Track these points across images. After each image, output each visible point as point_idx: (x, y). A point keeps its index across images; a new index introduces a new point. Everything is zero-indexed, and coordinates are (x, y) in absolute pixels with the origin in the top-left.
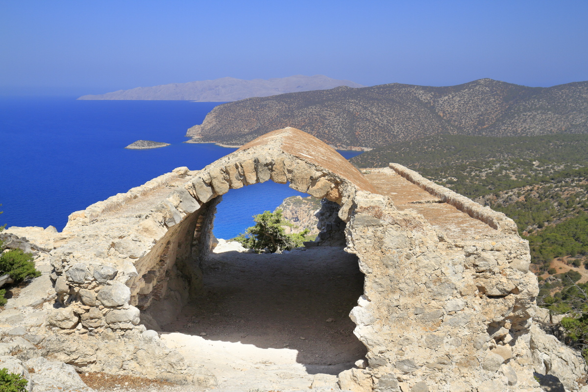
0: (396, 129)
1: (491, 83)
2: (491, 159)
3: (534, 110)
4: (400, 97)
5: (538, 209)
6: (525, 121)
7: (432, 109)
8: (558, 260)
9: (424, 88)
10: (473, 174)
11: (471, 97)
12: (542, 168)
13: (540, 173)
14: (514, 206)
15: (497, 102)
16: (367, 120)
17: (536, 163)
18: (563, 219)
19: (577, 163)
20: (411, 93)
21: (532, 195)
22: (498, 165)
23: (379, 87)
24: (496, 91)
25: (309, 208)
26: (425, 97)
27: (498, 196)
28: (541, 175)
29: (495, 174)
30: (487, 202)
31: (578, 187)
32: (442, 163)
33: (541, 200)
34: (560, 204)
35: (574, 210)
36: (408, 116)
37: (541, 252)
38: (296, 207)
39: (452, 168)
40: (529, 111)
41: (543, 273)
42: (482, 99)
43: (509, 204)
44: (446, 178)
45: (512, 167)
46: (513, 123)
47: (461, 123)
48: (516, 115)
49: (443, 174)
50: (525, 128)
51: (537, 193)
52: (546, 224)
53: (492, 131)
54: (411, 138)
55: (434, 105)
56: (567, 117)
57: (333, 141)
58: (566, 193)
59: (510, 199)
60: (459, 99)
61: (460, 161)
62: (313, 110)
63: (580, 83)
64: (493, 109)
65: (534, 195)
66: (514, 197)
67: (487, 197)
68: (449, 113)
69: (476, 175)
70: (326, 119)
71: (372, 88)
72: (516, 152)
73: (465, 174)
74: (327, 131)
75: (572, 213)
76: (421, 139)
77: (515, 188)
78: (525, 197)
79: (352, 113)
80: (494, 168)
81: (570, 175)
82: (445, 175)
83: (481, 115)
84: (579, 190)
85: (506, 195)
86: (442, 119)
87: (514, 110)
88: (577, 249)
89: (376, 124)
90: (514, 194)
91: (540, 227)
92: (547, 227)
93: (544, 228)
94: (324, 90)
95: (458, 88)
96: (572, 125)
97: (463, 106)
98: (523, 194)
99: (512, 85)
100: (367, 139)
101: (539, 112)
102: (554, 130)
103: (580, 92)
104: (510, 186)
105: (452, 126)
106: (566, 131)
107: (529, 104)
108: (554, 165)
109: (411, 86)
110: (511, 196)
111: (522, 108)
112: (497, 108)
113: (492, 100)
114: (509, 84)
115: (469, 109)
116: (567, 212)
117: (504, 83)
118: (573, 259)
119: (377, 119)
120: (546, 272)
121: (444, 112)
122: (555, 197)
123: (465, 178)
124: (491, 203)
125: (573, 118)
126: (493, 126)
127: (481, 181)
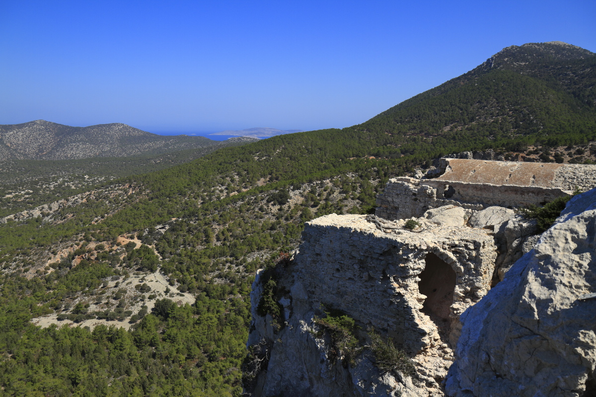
1: (45, 123)
2: (54, 175)
3: (77, 142)
5: (97, 207)
6: (72, 149)
8: (121, 236)
10: (44, 186)
11: (31, 132)
12: (91, 180)
13: (90, 183)
14: (80, 206)
15: (51, 136)
17: (86, 177)
18: (116, 211)
22: (61, 179)
24: (49, 129)
27: (68, 200)
29: (60, 185)
31: (119, 190)
32: (16, 180)
33: (97, 200)
34: (110, 202)
35: (121, 204)
37: (110, 233)
39: (27, 183)
40: (74, 142)
41: (113, 246)
42: (40, 134)
43: (77, 205)
44: (24, 190)
45: (71, 180)
46: (64, 150)
47: (25, 151)
48: (65, 145)
49: (21, 188)
50: (73, 154)
51: (94, 196)
52: (106, 215)
53: (50, 156)
55: (2, 138)
56: (99, 146)
58: (112, 194)
59: (77, 202)
60: (22, 134)
61: (31, 178)
63: (104, 125)
64: (48, 141)
65: (92, 197)
66: (79, 200)
67: (60, 202)
68: (15, 144)
69: (47, 187)
72: (71, 170)
73: (38, 187)
75: (121, 207)
77: (79, 194)
78: (86, 200)
80: (59, 182)
81: (112, 184)
83: (40, 146)
84: (120, 192)
85: (74, 199)
86: (10, 148)
87: (64, 142)
88: (131, 229)
90: (79, 198)
91: (103, 217)
92: (107, 217)
93: (105, 218)
95: (20, 126)
96: (102, 152)
97: (26, 139)
98: (85, 198)
99: (60, 125)
101: (81, 143)
102: (92, 155)
103: (105, 131)
104: (73, 193)
105: (19, 153)
106: (99, 155)
107: (73, 138)
108: (98, 178)
110: (77, 199)
111: (69, 140)
112: (51, 141)
113: (47, 135)
114: (58, 124)
115: (30, 142)
116: (117, 206)
117: (54, 124)
118: (130, 235)
120: (115, 245)
121: (11, 143)
122: (106, 198)
123: (38, 190)
124: (63, 205)
125: (103, 147)
126: (50, 152)
127: (51, 191)
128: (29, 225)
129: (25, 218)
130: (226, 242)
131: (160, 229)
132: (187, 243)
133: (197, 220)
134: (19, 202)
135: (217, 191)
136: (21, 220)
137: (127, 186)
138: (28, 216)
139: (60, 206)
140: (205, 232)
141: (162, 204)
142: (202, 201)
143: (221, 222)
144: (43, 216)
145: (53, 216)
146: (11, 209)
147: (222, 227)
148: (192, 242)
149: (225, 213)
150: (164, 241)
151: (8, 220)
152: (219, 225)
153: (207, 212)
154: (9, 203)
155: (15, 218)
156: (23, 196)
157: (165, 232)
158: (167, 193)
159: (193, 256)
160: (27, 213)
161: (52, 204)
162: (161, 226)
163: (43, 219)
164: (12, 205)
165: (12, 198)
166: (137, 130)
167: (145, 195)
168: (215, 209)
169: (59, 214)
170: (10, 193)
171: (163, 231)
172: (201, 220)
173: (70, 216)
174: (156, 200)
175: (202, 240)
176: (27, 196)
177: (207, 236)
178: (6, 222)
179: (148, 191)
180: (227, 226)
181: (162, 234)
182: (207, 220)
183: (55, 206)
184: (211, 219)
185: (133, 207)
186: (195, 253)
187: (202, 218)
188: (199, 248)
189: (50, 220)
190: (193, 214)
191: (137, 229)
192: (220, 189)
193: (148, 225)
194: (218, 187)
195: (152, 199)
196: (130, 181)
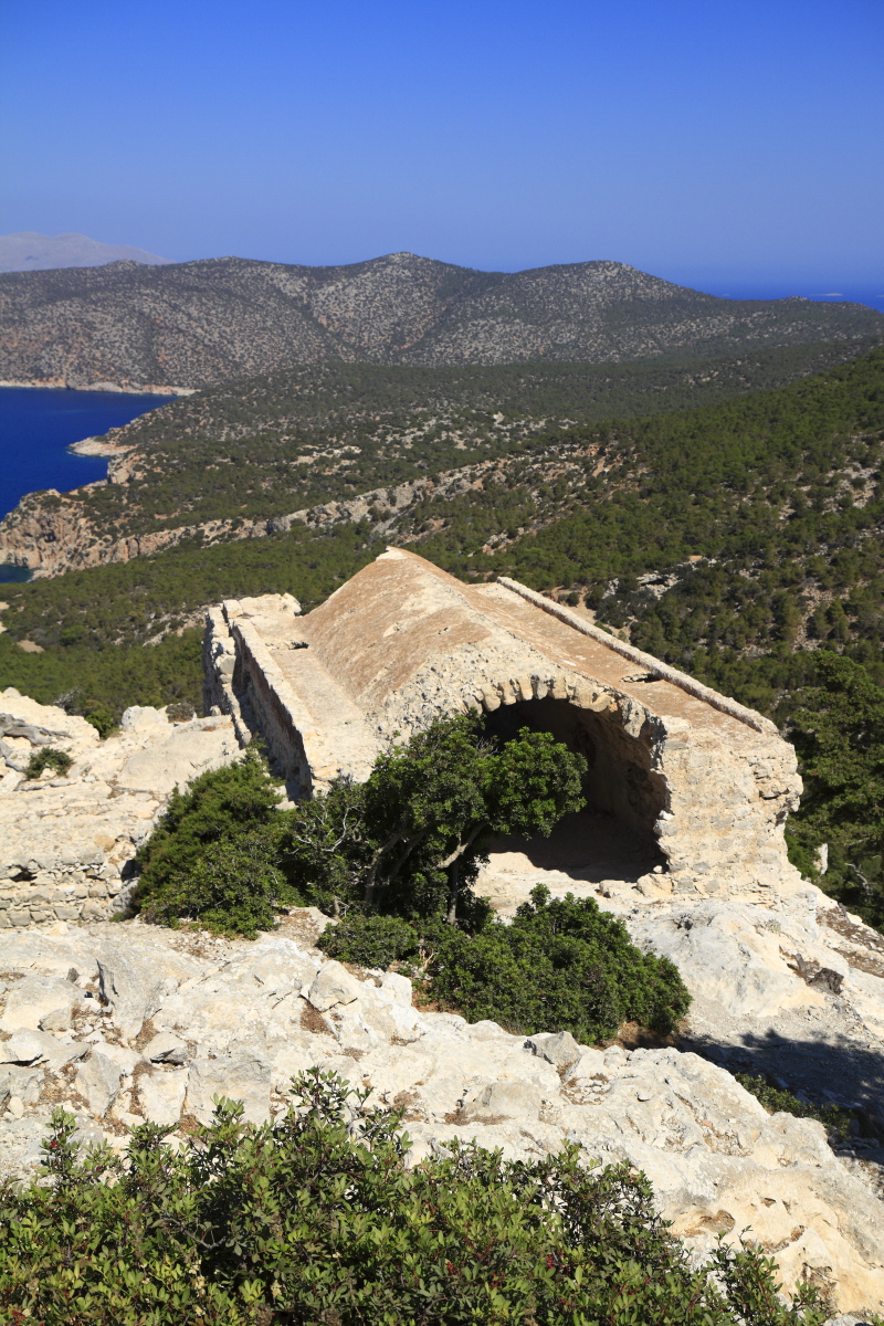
0: (238, 350)
1: (413, 262)
2: (420, 409)
3: (490, 315)
4: (242, 285)
5: (506, 504)
6: (475, 336)
7: (306, 310)
9: (289, 268)
10: (389, 439)
11: (377, 287)
12: (509, 427)
13: (505, 436)
14: (465, 499)
15: (425, 298)
16: (180, 331)
17: (498, 417)
18: (549, 521)
19: (566, 416)
20: (263, 278)
21: (496, 478)
22: (433, 422)
23: (200, 265)
24: (422, 277)
25: (75, 515)
26: (293, 287)
27: (436, 481)
28: (508, 440)
29: (428, 438)
30: (418, 493)
31: (570, 462)
32: (330, 418)
33: (511, 486)
34: (542, 494)
35: (566, 503)
36: (260, 325)
38: (49, 512)
39: (350, 429)
40: (483, 317)
42: (399, 293)
43: (457, 496)
44: (341, 447)
45: (458, 425)
46: (456, 339)
47: (361, 340)
48: (459, 325)
49: (335, 440)
50: (477, 349)
51: (504, 473)
52: (521, 530)
53: (419, 355)
54: (268, 368)
55: (309, 303)
56: (547, 330)
57: (112, 375)
58: (551, 472)
59: (458, 486)
60: (355, 291)
61: (364, 414)
62: (67, 309)
63: (565, 266)
64: (418, 313)
65: (499, 477)
66: (464, 481)
67: (418, 483)
68: (338, 320)
69: (395, 442)
70: (95, 329)
71: (185, 266)
72: (463, 395)
73: (375, 439)
74: (98, 355)
75: (563, 509)
76: (290, 371)
77: (465, 465)
78: (483, 482)
79: (149, 317)
80: (426, 428)
81: (557, 441)
82: (337, 442)
83: (398, 324)
84: (573, 467)
85: (451, 479)
86: (326, 330)
87: (457, 315)
88: (572, 575)
89: (199, 341)
90: (464, 477)
91: (511, 535)
92: (522, 536)
93: (518, 539)
94: (85, 269)
95: (353, 270)
96: (555, 345)
97: (365, 305)
98: (480, 476)
99: (451, 266)
100: (181, 371)
101: (500, 320)
102: (526, 353)
103: (567, 284)
104: (456, 461)
105: (346, 344)
106: (545, 355)
107: (481, 303)
108: (529, 421)
109: (262, 263)
110: (459, 480)
111: (469, 311)
112: (425, 311)
113: (416, 295)
114: (446, 265)
115: (374, 313)
116: (554, 507)
117: (437, 263)
118: (568, 592)
119: (199, 330)
121: (329, 318)
122: (534, 480)
123: (374, 447)
124: (424, 494)
125: (557, 333)
126: (421, 345)
127: (404, 452)
128: (339, 540)
129: (332, 521)
130: (834, 642)
131: (652, 583)
132: (718, 633)
133: (761, 567)
134: (326, 478)
135: (845, 483)
136: (321, 525)
137: (593, 450)
138: (338, 515)
139: (415, 496)
140: (777, 605)
141: (671, 513)
142: (792, 511)
143: (830, 581)
144: (374, 520)
145: (398, 520)
146: (306, 493)
147: (829, 597)
148: (733, 632)
149: (849, 554)
150: (656, 619)
151: (294, 522)
152: (822, 588)
153: (794, 546)
154: (304, 478)
155: (310, 520)
156: (336, 460)
157: (664, 594)
158: (694, 479)
159: (727, 674)
160: (338, 508)
161: (399, 488)
162: (653, 576)
163: (373, 526)
164: (309, 484)
165: (312, 466)
166: (659, 281)
167: (633, 480)
168: (821, 540)
169: (412, 515)
170: (308, 453)
171: (658, 591)
172: (771, 568)
173: (437, 524)
174: (660, 498)
175: (762, 630)
176: (346, 463)
177: (781, 620)
178: (289, 529)
179: (645, 470)
180: (847, 597)
181: (653, 599)
182: (788, 570)
183: (404, 494)
184: (802, 568)
185: (594, 512)
186: (735, 665)
187: (776, 562)
188: (752, 650)
189: (388, 532)
190: (752, 549)
191: (590, 578)
192: (854, 475)
193: (619, 568)
194: (849, 471)
195: (650, 492)
196: (604, 440)
